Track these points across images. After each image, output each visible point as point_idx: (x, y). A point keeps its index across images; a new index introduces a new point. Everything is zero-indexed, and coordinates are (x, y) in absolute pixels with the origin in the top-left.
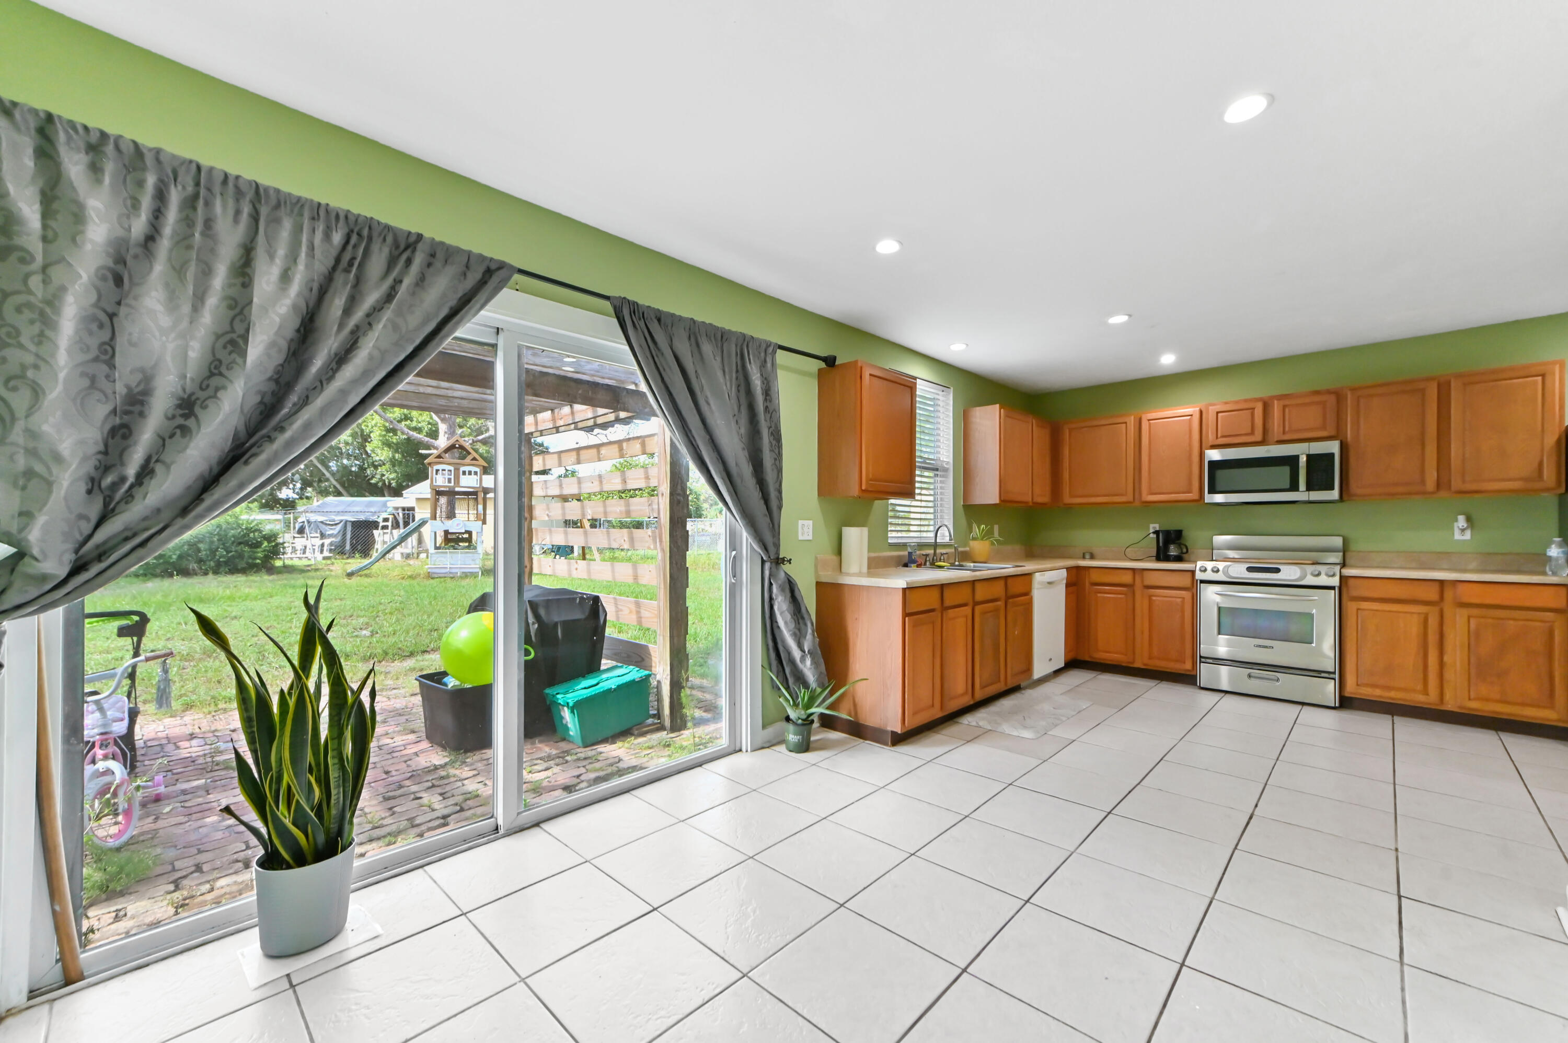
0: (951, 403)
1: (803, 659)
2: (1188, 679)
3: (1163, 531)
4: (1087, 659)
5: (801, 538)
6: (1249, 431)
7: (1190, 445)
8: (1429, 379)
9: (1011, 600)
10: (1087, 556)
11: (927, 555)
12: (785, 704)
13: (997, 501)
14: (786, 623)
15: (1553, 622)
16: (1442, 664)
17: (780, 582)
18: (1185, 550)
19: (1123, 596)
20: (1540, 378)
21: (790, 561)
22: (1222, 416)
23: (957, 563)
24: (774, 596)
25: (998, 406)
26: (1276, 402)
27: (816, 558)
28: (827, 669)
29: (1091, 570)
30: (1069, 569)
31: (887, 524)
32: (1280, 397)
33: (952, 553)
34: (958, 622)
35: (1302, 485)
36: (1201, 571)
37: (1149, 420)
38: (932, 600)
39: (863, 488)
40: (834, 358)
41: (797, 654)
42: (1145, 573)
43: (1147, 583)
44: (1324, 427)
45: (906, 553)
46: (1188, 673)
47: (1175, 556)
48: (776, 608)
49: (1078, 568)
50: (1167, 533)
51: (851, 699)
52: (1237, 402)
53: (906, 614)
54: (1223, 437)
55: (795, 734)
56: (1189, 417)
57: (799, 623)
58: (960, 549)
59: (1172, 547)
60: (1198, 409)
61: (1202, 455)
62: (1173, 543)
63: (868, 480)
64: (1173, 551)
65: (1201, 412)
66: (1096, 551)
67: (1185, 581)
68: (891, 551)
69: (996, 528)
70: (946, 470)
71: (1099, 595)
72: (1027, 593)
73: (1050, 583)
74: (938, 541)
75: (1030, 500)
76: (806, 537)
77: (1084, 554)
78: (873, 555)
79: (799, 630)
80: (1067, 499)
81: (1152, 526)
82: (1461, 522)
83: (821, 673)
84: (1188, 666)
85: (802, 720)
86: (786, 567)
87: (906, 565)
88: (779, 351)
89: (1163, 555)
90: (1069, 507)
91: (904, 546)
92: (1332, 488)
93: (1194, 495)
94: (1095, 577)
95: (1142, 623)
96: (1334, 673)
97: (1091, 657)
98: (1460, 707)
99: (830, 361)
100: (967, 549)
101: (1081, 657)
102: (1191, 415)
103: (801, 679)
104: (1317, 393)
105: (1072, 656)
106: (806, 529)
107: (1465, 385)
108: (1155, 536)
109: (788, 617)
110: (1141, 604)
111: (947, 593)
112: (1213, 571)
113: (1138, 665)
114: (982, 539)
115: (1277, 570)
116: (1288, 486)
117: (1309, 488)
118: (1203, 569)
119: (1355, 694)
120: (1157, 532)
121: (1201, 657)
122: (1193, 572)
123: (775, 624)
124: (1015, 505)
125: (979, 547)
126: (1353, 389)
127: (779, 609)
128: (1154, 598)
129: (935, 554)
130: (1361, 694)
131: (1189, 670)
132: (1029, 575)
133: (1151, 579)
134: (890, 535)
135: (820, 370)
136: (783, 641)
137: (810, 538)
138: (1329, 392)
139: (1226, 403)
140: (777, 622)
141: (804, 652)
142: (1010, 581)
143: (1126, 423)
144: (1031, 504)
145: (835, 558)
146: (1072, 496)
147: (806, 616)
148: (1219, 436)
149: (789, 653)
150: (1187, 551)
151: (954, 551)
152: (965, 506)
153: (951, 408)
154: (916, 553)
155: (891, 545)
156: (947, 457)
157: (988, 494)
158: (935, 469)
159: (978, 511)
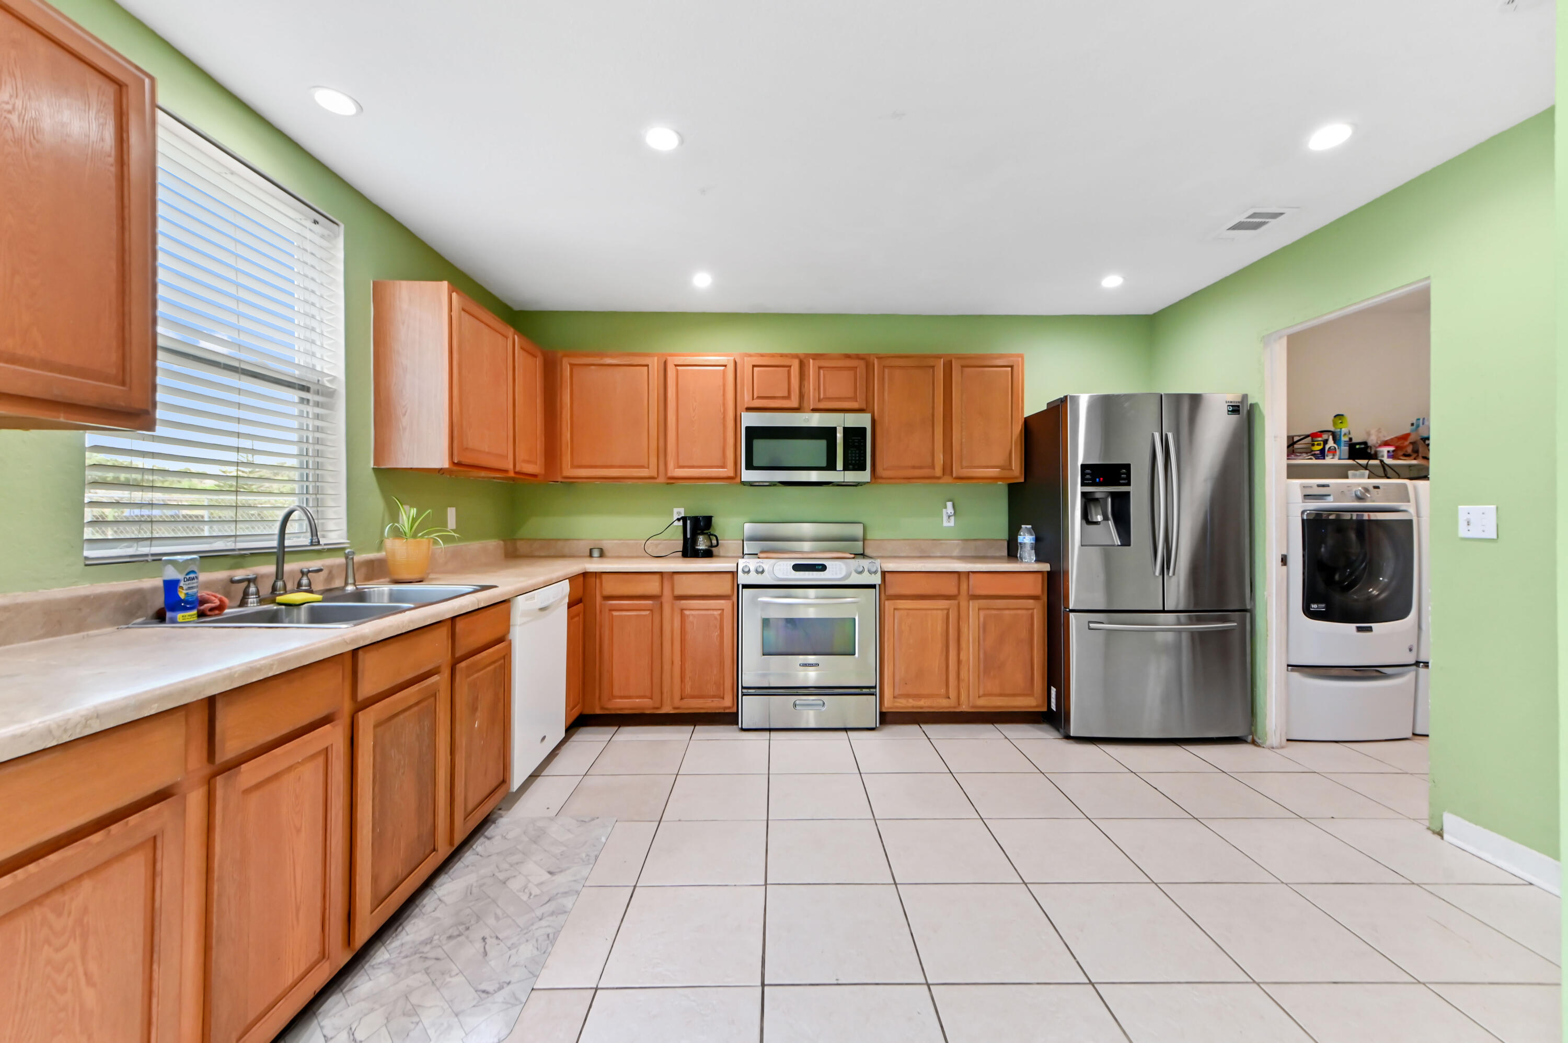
0: (341, 255)
2: (729, 718)
3: (690, 518)
4: (598, 711)
6: (786, 394)
7: (724, 405)
8: (938, 357)
9: (462, 664)
10: (596, 553)
11: (242, 585)
13: (445, 464)
15: (1033, 609)
16: (959, 662)
18: (714, 542)
19: (647, 613)
20: (1010, 369)
22: (758, 371)
23: (350, 588)
25: (445, 285)
26: (811, 361)
29: (604, 576)
30: (572, 579)
31: (80, 506)
32: (816, 357)
33: (339, 566)
35: (840, 464)
36: (744, 572)
37: (676, 366)
42: (676, 577)
43: (678, 592)
44: (854, 399)
45: (158, 582)
46: (727, 711)
47: (705, 551)
49: (585, 574)
50: (695, 520)
52: (773, 356)
54: (759, 398)
56: (722, 368)
58: (359, 558)
59: (701, 538)
60: (732, 358)
61: (737, 420)
62: (702, 534)
64: (702, 544)
65: (735, 363)
66: (606, 545)
67: (724, 586)
68: (95, 581)
69: (451, 513)
70: (330, 394)
71: (615, 613)
72: (502, 638)
73: (542, 609)
75: (511, 466)
77: (591, 550)
80: (569, 471)
81: (676, 510)
82: (950, 509)
84: (727, 702)
87: (160, 617)
89: (689, 551)
90: (570, 483)
91: (142, 564)
92: (864, 469)
93: (728, 471)
94: (610, 587)
95: (672, 652)
96: (875, 687)
97: (602, 708)
98: (973, 707)
100: (382, 554)
101: (588, 711)
102: (725, 366)
104: (848, 356)
105: (575, 713)
107: (963, 367)
108: (681, 523)
110: (672, 623)
112: (757, 572)
113: (667, 709)
114: (414, 536)
115: (823, 568)
116: (824, 464)
117: (845, 468)
118: (747, 570)
119: (891, 708)
120: (684, 519)
121: (743, 688)
122: (734, 574)
124: (483, 474)
125: (407, 550)
126: (880, 358)
128: (687, 612)
129: (279, 574)
130: (897, 707)
131: (729, 708)
133: (684, 586)
138: (858, 357)
139: (762, 355)
142: (460, 625)
143: (647, 366)
144: (512, 474)
146: (574, 466)
148: (755, 397)
150: (718, 544)
151: (342, 560)
152: (377, 471)
153: (341, 267)
154: (204, 577)
155: (90, 564)
156: (328, 368)
157: (429, 452)
158: (302, 387)
159: (400, 483)
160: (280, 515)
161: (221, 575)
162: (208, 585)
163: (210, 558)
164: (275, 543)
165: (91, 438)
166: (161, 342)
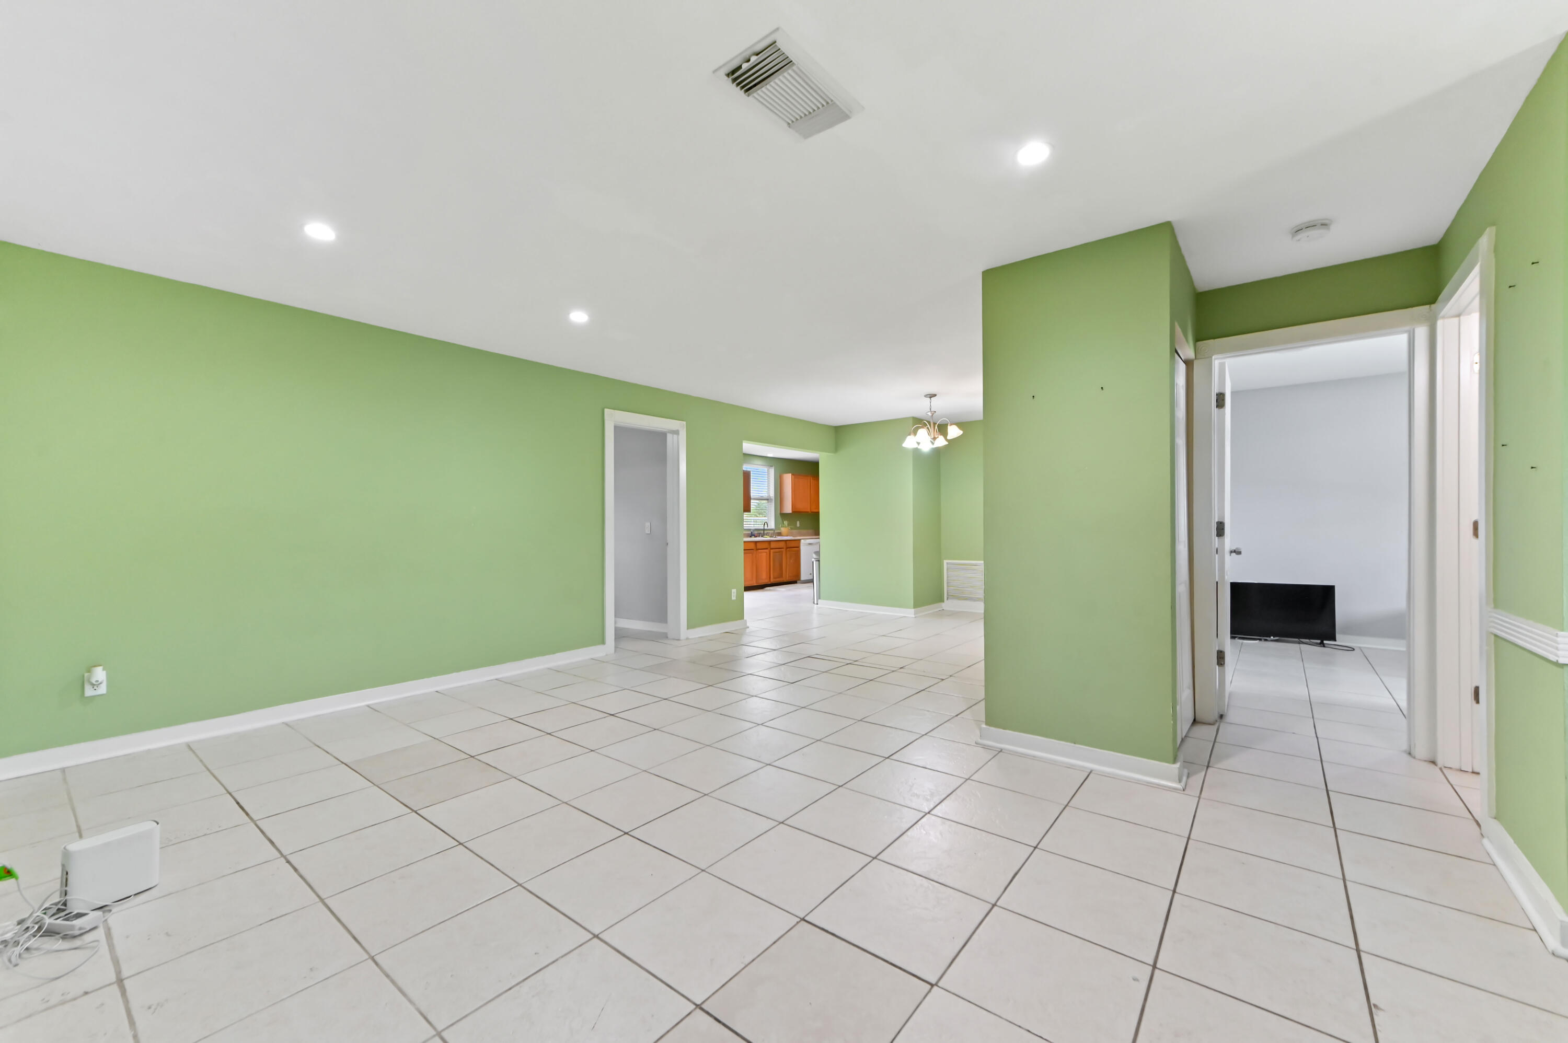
0: (770, 471)
9: (788, 549)
11: (760, 533)
13: (791, 512)
23: (776, 536)
25: (791, 474)
34: (763, 555)
38: (752, 546)
69: (790, 521)
70: (771, 499)
72: (798, 547)
74: (765, 528)
111: (758, 544)
124: (797, 513)
125: (783, 530)
132: (798, 540)
134: (745, 526)
152: (780, 514)
153: (774, 474)
156: (772, 494)
157: (788, 509)
158: (767, 500)
159: (784, 516)
160: (763, 523)
161: (757, 532)
163: (756, 529)
164: (763, 528)
166: (752, 498)
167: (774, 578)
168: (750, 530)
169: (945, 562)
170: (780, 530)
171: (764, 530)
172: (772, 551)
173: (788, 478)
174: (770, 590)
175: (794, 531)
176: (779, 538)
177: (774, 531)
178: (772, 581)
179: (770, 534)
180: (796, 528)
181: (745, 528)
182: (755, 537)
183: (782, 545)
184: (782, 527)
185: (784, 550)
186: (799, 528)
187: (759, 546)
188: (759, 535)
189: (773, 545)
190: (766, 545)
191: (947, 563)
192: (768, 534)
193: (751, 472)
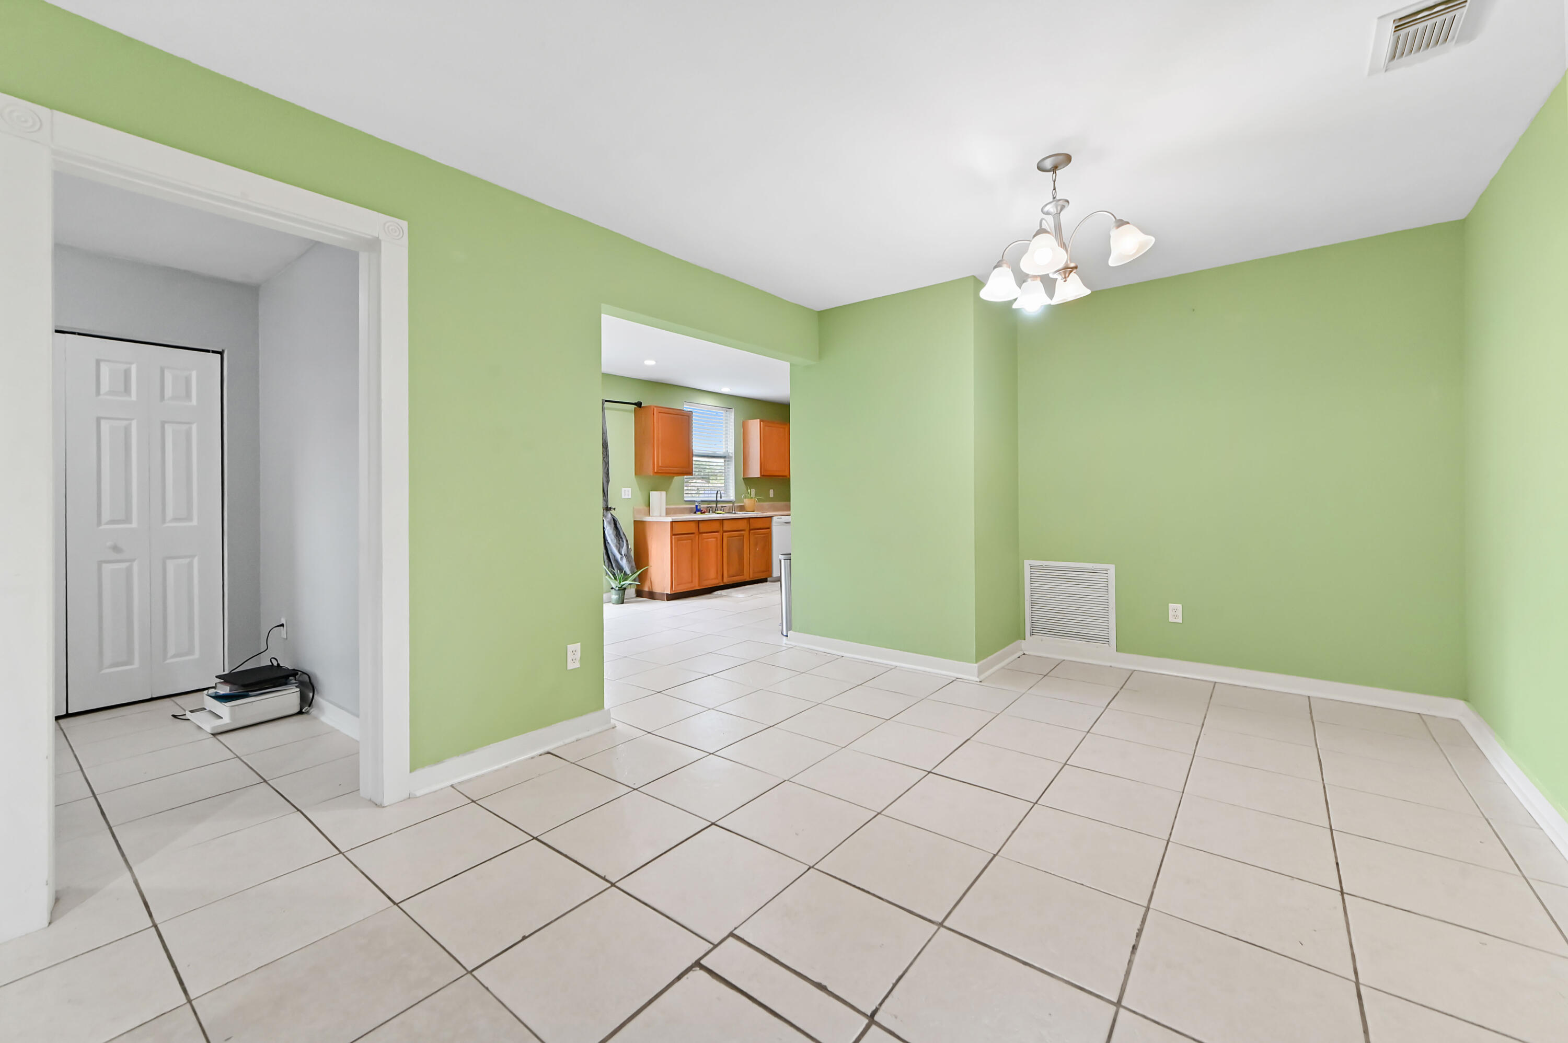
0: (733, 417)
1: (622, 558)
5: (623, 497)
9: (752, 531)
11: (708, 507)
12: (609, 580)
13: (759, 476)
14: (611, 540)
17: (608, 520)
21: (614, 509)
23: (733, 512)
24: (605, 526)
25: (758, 420)
27: (634, 508)
28: (636, 564)
31: (681, 490)
34: (711, 541)
39: (655, 471)
40: (641, 403)
41: (618, 556)
45: (694, 505)
48: (606, 532)
51: (649, 580)
53: (673, 534)
55: (616, 595)
57: (619, 541)
58: (738, 503)
63: (658, 466)
68: (686, 504)
69: (771, 492)
70: (731, 457)
72: (769, 528)
74: (718, 499)
76: (627, 497)
78: (668, 507)
79: (619, 544)
83: (632, 567)
85: (619, 587)
86: (612, 512)
87: (695, 513)
88: (606, 403)
91: (693, 502)
99: (639, 405)
100: (743, 504)
103: (621, 569)
106: (627, 493)
109: (613, 537)
111: (703, 524)
114: (749, 498)
123: (606, 542)
125: (747, 502)
127: (608, 533)
129: (716, 506)
132: (771, 517)
134: (684, 496)
135: (635, 408)
136: (611, 550)
137: (630, 497)
140: (607, 540)
141: (622, 555)
145: (647, 509)
147: (623, 537)
149: (614, 556)
151: (732, 505)
152: (743, 478)
153: (733, 421)
154: (702, 506)
155: (686, 501)
156: (731, 450)
157: (755, 472)
158: (724, 457)
159: (749, 481)
160: (716, 492)
161: (706, 506)
162: (704, 508)
163: (703, 502)
164: (715, 499)
165: (685, 477)
166: (694, 453)
167: (729, 576)
168: (694, 501)
169: (1027, 563)
170: (743, 502)
171: (717, 502)
172: (725, 534)
173: (755, 426)
174: (721, 596)
175: (766, 504)
176: (740, 514)
177: (733, 504)
178: (727, 580)
179: (728, 508)
180: (768, 499)
181: (685, 499)
182: (702, 512)
183: (743, 525)
184: (745, 497)
185: (746, 533)
186: (772, 500)
187: (703, 528)
188: (709, 510)
189: (727, 526)
190: (716, 526)
191: (1032, 567)
192: (722, 508)
193: (694, 414)
